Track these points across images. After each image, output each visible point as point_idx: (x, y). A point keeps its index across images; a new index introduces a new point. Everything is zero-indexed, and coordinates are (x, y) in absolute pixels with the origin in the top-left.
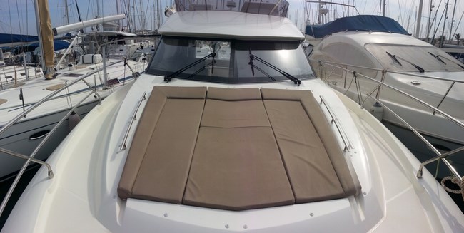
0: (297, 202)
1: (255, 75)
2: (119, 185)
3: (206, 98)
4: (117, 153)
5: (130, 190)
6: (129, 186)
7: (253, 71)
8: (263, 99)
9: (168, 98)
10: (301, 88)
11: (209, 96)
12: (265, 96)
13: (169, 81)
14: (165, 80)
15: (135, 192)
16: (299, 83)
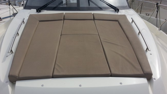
0: (112, 75)
1: (90, 6)
2: (9, 74)
3: (64, 19)
4: (7, 56)
5: (17, 75)
6: (16, 73)
7: (89, 3)
8: (94, 19)
9: (40, 21)
10: (119, 14)
11: (65, 18)
12: (96, 18)
13: (40, 12)
14: (37, 11)
15: (21, 76)
16: (118, 11)
